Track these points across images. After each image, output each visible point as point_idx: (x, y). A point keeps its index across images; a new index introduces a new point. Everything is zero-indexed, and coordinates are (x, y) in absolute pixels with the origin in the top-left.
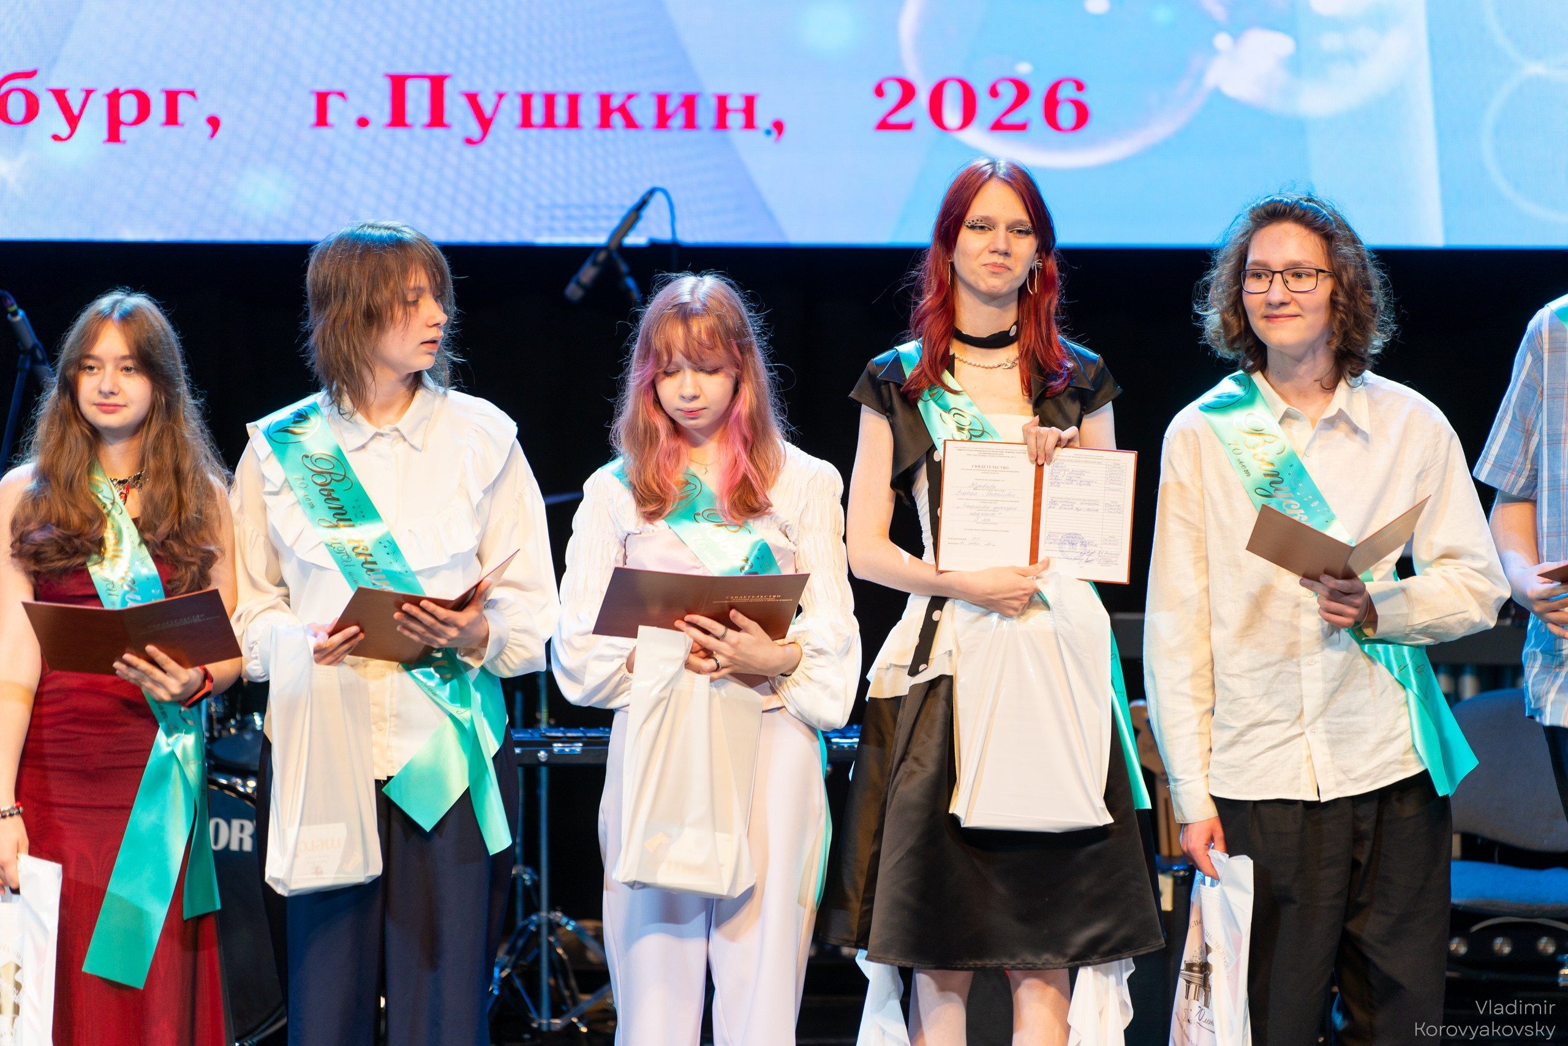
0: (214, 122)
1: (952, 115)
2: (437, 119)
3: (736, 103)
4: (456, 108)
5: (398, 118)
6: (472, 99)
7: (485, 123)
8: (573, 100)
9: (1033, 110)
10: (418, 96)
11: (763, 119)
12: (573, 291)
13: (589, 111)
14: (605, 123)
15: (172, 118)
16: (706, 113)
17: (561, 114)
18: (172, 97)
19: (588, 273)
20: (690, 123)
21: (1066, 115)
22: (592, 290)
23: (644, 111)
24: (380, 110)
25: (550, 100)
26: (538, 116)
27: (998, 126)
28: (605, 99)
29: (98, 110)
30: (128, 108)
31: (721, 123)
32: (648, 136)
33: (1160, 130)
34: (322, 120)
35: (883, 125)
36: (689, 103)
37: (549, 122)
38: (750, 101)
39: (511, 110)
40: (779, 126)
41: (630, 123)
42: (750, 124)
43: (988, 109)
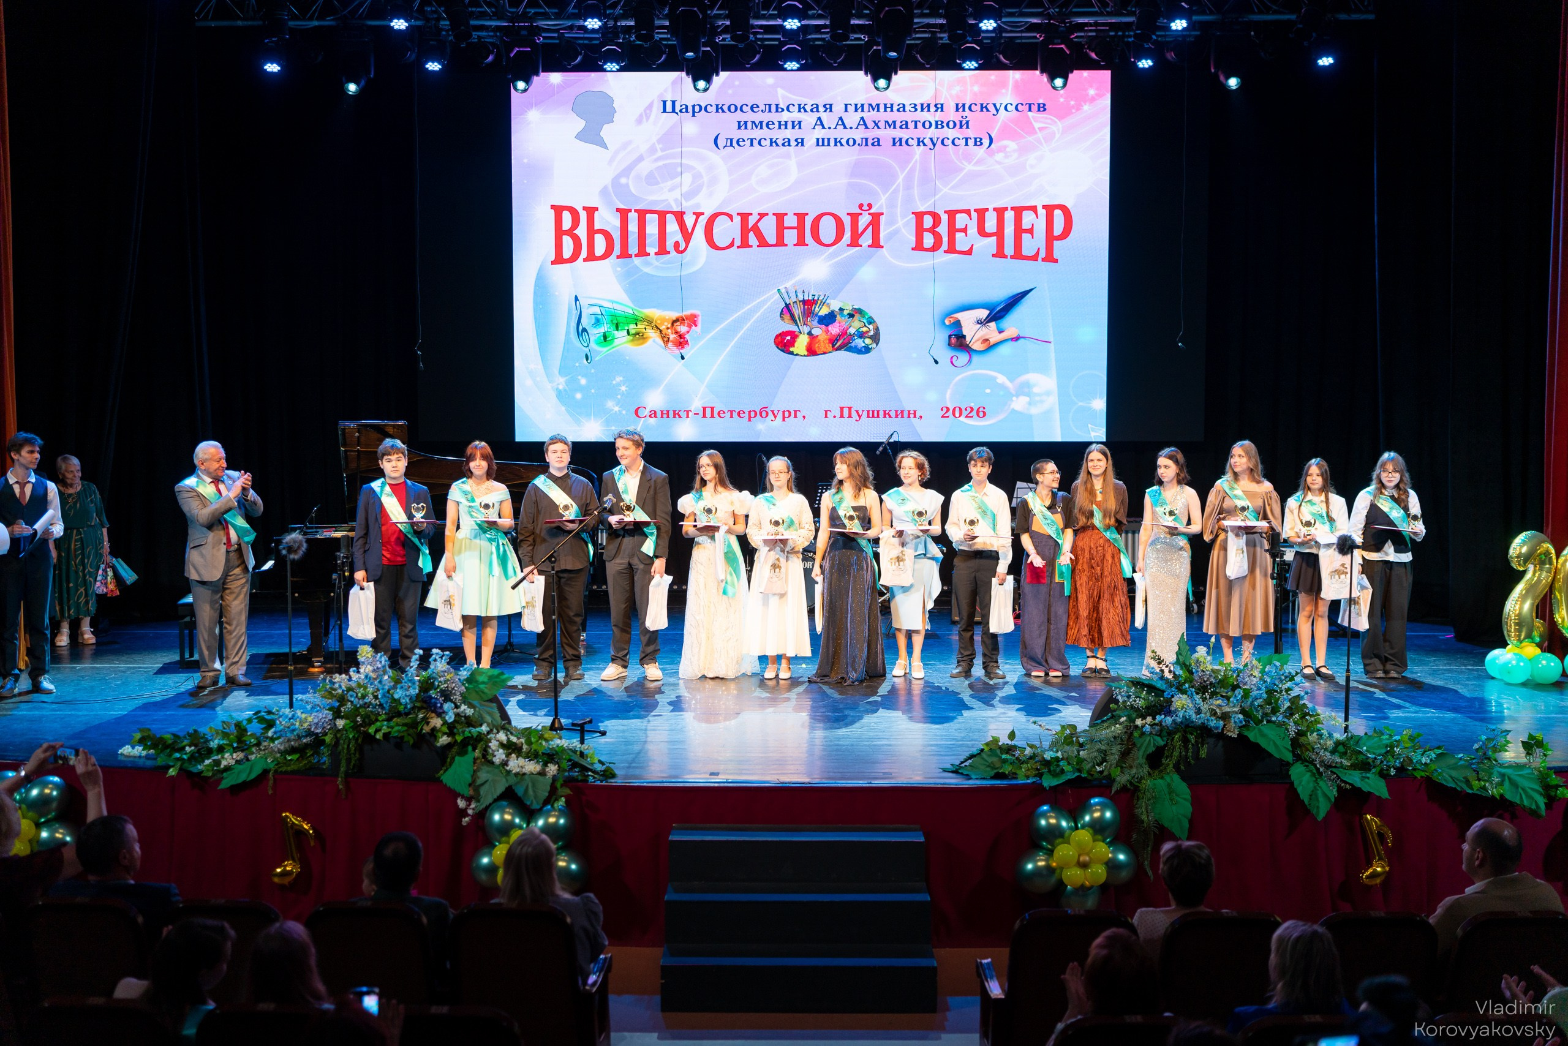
0: (804, 417)
1: (957, 414)
2: (850, 416)
3: (912, 412)
4: (854, 414)
5: (842, 416)
6: (857, 411)
7: (860, 417)
8: (878, 411)
9: (974, 413)
10: (846, 411)
11: (918, 416)
12: (878, 453)
13: (882, 414)
14: (885, 417)
15: (795, 417)
16: (906, 414)
17: (876, 415)
18: (795, 412)
19: (881, 449)
20: (902, 417)
21: (981, 414)
22: (881, 453)
23: (893, 414)
24: (838, 414)
25: (873, 411)
26: (871, 415)
27: (967, 417)
28: (885, 411)
29: (780, 414)
30: (787, 414)
31: (909, 417)
32: (894, 419)
33: (1001, 417)
34: (826, 417)
35: (943, 417)
36: (902, 412)
37: (873, 417)
38: (915, 412)
39: (865, 414)
40: (921, 417)
41: (890, 417)
42: (915, 417)
43: (965, 413)
